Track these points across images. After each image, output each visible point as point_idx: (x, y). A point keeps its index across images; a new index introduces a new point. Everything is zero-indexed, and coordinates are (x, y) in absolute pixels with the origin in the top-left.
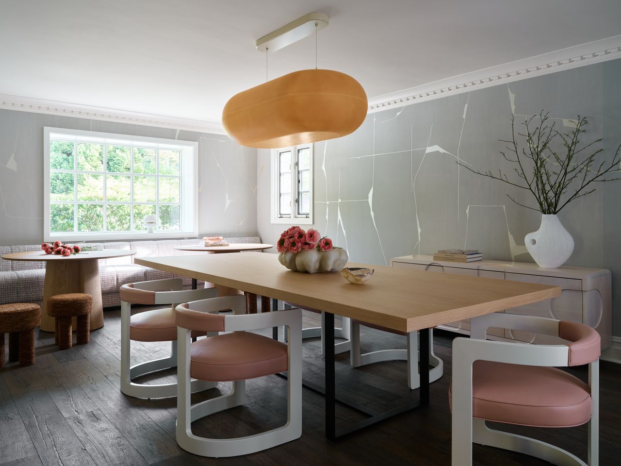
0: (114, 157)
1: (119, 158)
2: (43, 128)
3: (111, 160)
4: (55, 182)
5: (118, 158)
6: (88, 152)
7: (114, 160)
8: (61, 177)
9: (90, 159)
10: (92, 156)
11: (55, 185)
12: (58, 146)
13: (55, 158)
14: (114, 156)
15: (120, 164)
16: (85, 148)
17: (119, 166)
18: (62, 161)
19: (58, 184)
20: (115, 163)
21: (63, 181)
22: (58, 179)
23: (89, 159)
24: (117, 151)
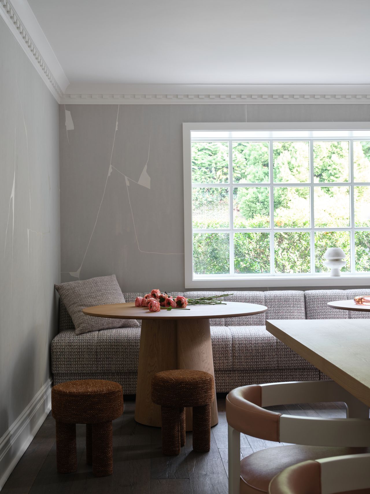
0: (330, 166)
1: (336, 167)
2: (182, 124)
3: (326, 170)
4: (254, 205)
5: (334, 166)
6: (293, 162)
7: (328, 170)
8: (261, 199)
9: (297, 170)
10: (299, 166)
11: (255, 209)
12: (257, 157)
13: (254, 174)
14: (329, 164)
15: (336, 176)
16: (290, 156)
17: (337, 178)
18: (262, 176)
19: (258, 208)
20: (331, 175)
21: (264, 205)
22: (258, 201)
23: (294, 170)
24: (333, 155)
